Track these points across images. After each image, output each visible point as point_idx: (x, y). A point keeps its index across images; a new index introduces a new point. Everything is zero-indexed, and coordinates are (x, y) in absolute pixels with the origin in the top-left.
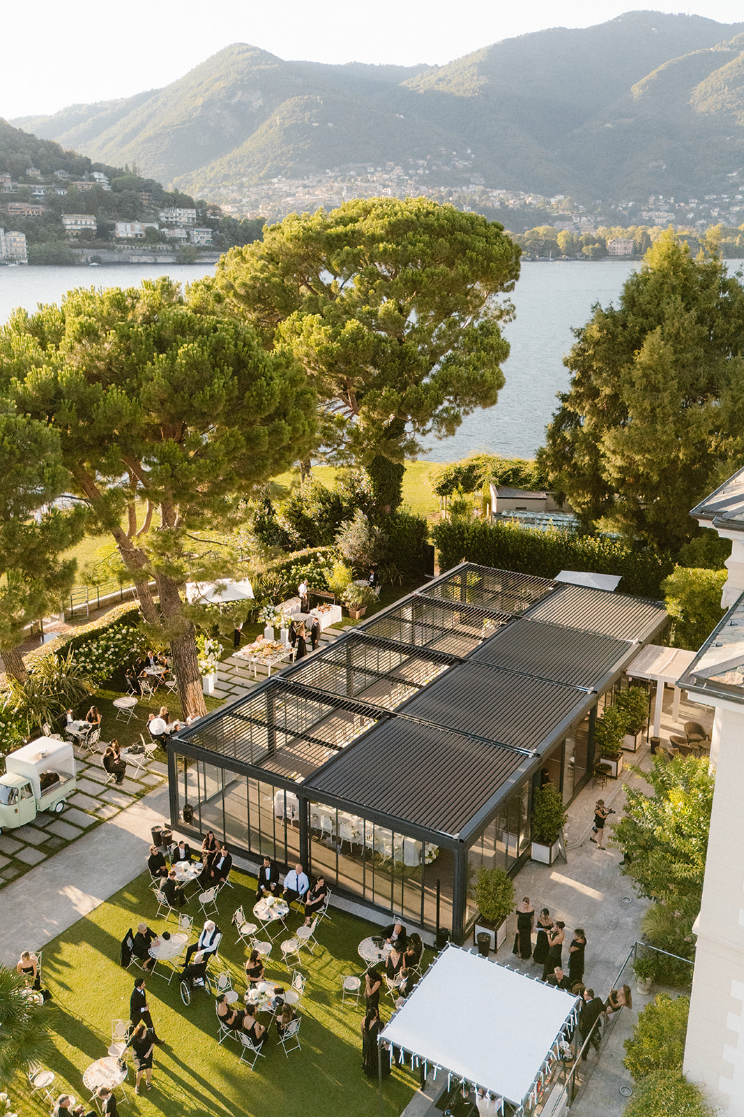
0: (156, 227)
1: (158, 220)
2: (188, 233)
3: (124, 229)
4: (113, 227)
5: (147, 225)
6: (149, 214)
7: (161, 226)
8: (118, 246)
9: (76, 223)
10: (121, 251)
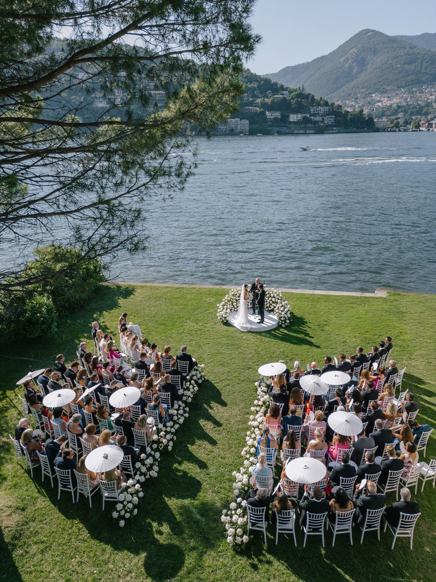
0: (308, 116)
1: (310, 112)
2: (323, 119)
3: (293, 118)
4: (288, 116)
5: (304, 115)
6: (306, 110)
7: (311, 116)
8: (289, 126)
9: (272, 115)
10: (290, 128)
